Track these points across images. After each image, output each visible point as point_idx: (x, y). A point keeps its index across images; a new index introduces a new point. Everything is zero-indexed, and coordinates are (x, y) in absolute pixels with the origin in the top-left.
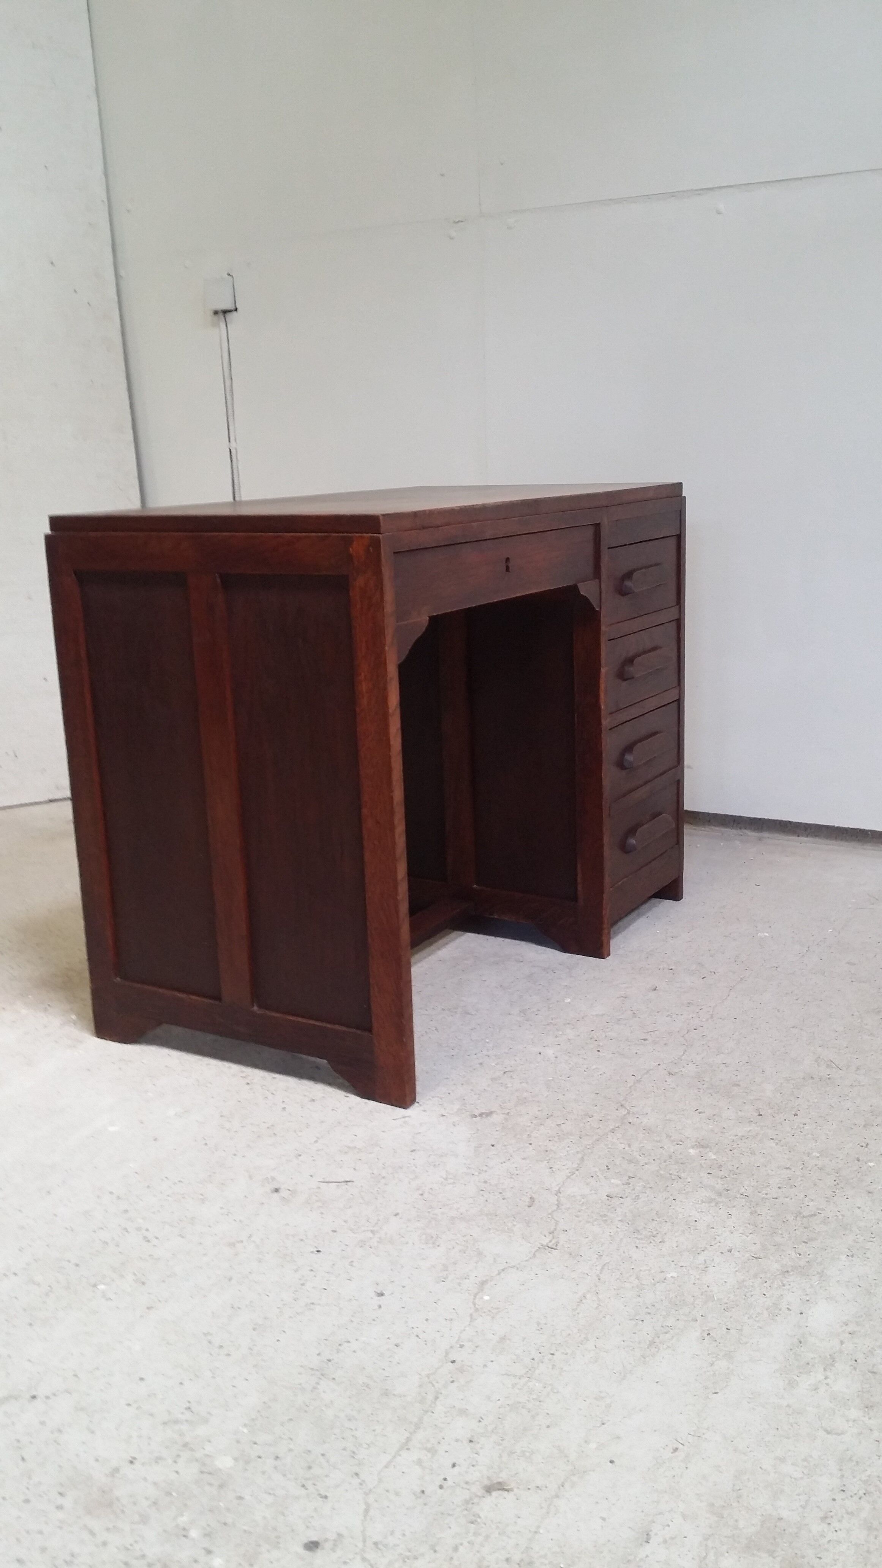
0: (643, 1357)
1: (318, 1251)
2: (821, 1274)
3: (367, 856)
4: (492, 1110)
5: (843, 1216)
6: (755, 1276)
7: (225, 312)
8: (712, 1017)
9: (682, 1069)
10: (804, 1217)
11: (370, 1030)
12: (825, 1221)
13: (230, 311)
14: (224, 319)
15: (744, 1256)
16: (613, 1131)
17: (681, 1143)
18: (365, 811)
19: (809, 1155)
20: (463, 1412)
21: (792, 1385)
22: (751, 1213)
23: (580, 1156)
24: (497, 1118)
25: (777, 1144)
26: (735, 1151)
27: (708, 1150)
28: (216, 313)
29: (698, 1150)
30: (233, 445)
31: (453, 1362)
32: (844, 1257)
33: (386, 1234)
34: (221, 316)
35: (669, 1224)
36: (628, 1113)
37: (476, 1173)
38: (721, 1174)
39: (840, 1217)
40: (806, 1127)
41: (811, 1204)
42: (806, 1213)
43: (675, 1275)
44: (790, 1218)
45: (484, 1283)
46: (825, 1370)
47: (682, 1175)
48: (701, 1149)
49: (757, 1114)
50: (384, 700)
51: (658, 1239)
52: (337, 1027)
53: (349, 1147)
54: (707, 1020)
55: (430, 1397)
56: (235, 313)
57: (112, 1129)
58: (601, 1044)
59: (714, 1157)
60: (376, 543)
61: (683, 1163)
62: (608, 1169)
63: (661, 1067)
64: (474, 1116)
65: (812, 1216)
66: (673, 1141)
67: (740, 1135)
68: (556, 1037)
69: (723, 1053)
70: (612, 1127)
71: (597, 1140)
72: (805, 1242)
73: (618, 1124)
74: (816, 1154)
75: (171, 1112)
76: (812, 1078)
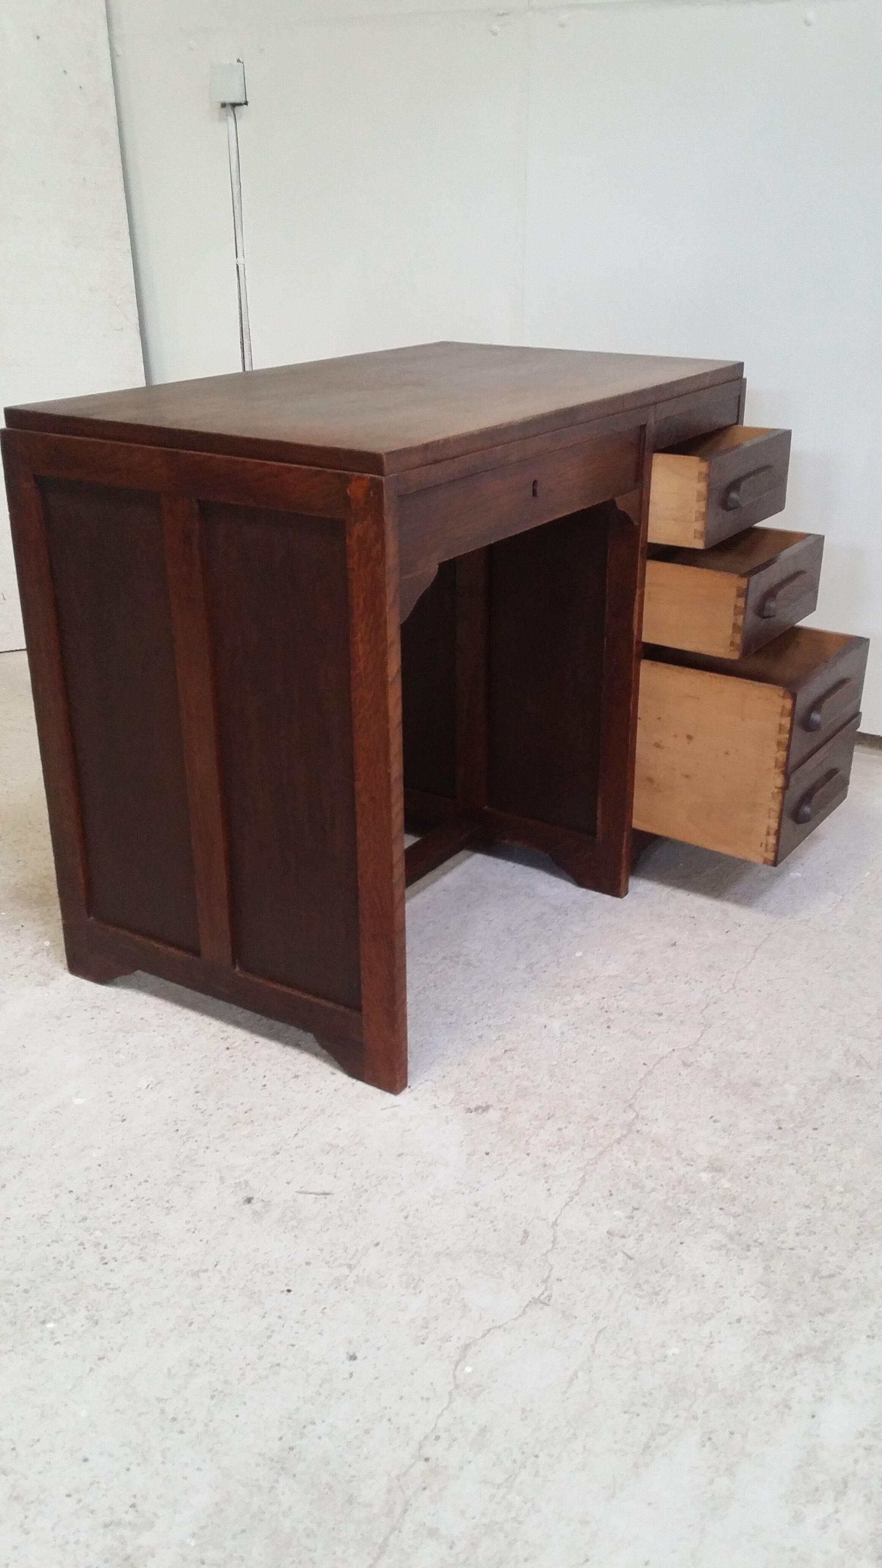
0: (636, 1466)
1: (289, 1291)
2: (838, 1361)
3: (360, 831)
4: (489, 1103)
5: (866, 1278)
6: (765, 1358)
7: (234, 105)
8: (734, 987)
9: (698, 1059)
10: (822, 1278)
11: (359, 1009)
12: (845, 1286)
13: (240, 104)
14: (232, 114)
15: (754, 1329)
16: (618, 1141)
17: (692, 1163)
18: (359, 785)
19: (831, 1188)
20: (433, 1533)
21: (798, 1518)
22: (765, 1269)
23: (581, 1174)
24: (493, 1115)
25: (797, 1172)
26: (751, 1178)
27: (722, 1174)
28: (224, 105)
29: (710, 1175)
30: (241, 260)
31: (427, 1460)
32: (863, 1338)
33: (364, 1270)
34: (229, 108)
35: (673, 1277)
36: (637, 1116)
37: (467, 1192)
38: (734, 1210)
39: (862, 1280)
40: (831, 1149)
41: (831, 1259)
42: (825, 1273)
43: (676, 1350)
44: (807, 1277)
45: (467, 1347)
46: (836, 1500)
47: (693, 1209)
48: (714, 1174)
49: (777, 1127)
50: (383, 667)
51: (661, 1298)
52: (324, 1002)
53: (330, 1145)
54: (729, 990)
55: (398, 1509)
56: (245, 106)
57: (78, 1101)
58: (612, 1017)
59: (727, 1185)
60: (378, 487)
61: (693, 1192)
62: (611, 1195)
63: (676, 1054)
64: (469, 1111)
65: (831, 1276)
66: (684, 1160)
67: (757, 1155)
68: (564, 1004)
69: (744, 1038)
70: (618, 1136)
71: (601, 1154)
72: (822, 1314)
73: (625, 1132)
74: (839, 1188)
75: (143, 1083)
76: (840, 1080)
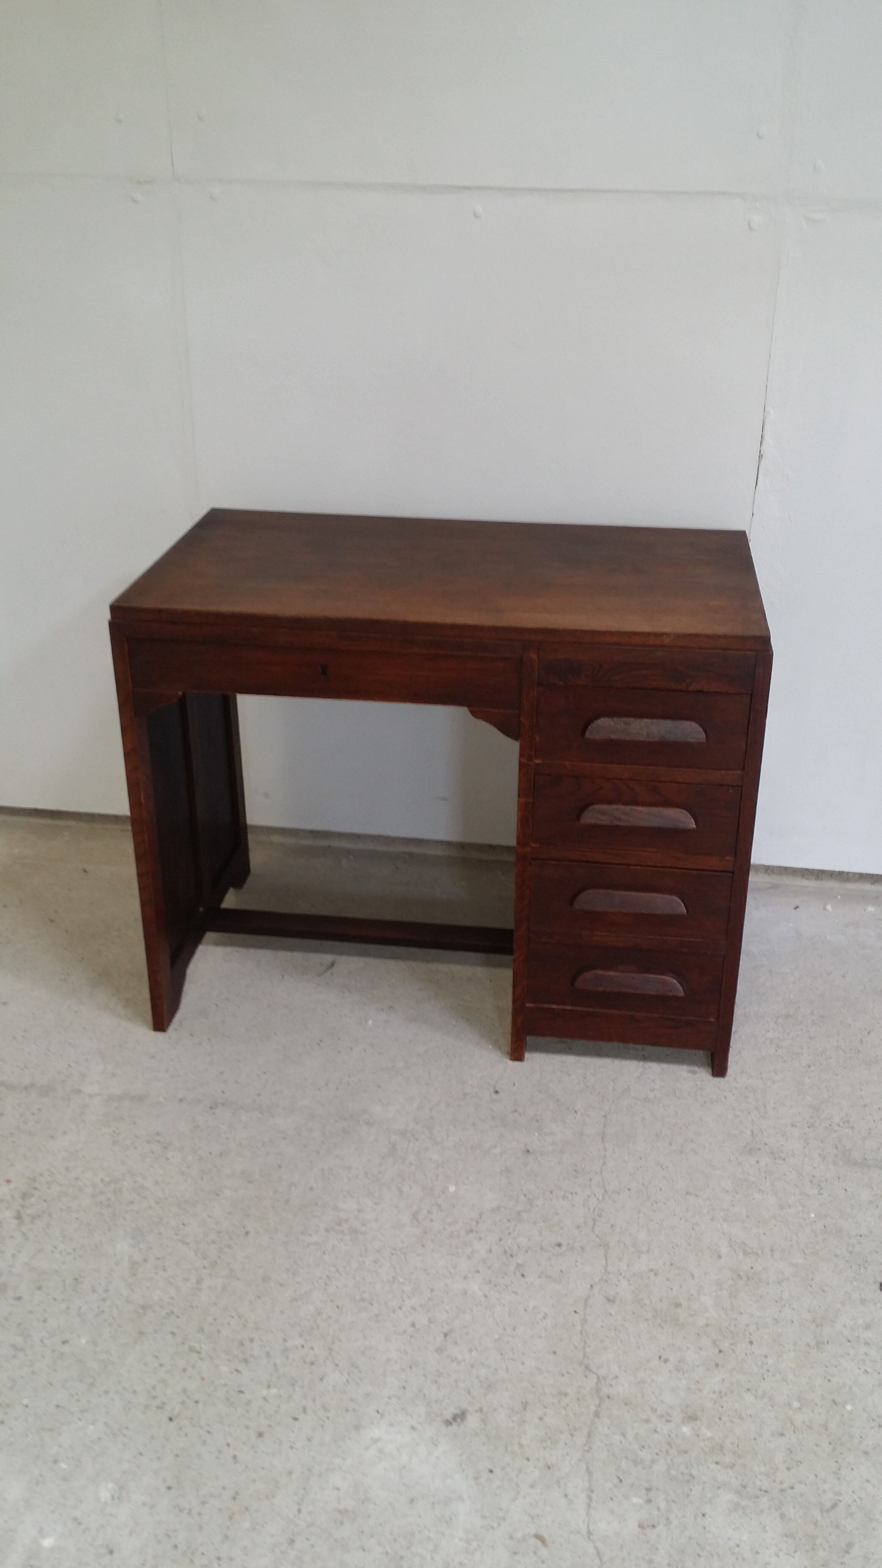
4: (463, 1407)
5: (860, 1498)
8: (606, 1192)
9: (617, 1290)
10: (828, 1510)
12: (849, 1513)
16: (597, 1415)
17: (669, 1418)
19: (789, 1405)
22: (781, 1518)
23: (584, 1466)
24: (473, 1421)
25: (756, 1397)
26: (724, 1418)
27: (698, 1422)
29: (690, 1426)
35: (715, 1557)
36: (598, 1379)
37: (495, 1525)
38: (727, 1460)
39: (859, 1501)
40: (770, 1361)
41: (826, 1487)
42: (828, 1505)
44: (817, 1515)
47: (695, 1472)
48: (692, 1424)
49: (717, 1351)
53: (339, 1511)
54: (603, 1196)
57: (47, 1543)
58: (520, 1261)
59: (709, 1434)
61: (685, 1452)
62: (621, 1481)
63: (596, 1290)
64: (448, 1423)
65: (834, 1506)
66: (661, 1416)
67: (717, 1390)
68: (469, 1258)
69: (642, 1253)
70: (593, 1408)
71: (589, 1435)
72: (847, 1552)
73: (597, 1402)
74: (796, 1404)
75: (105, 1494)
76: (740, 1277)
